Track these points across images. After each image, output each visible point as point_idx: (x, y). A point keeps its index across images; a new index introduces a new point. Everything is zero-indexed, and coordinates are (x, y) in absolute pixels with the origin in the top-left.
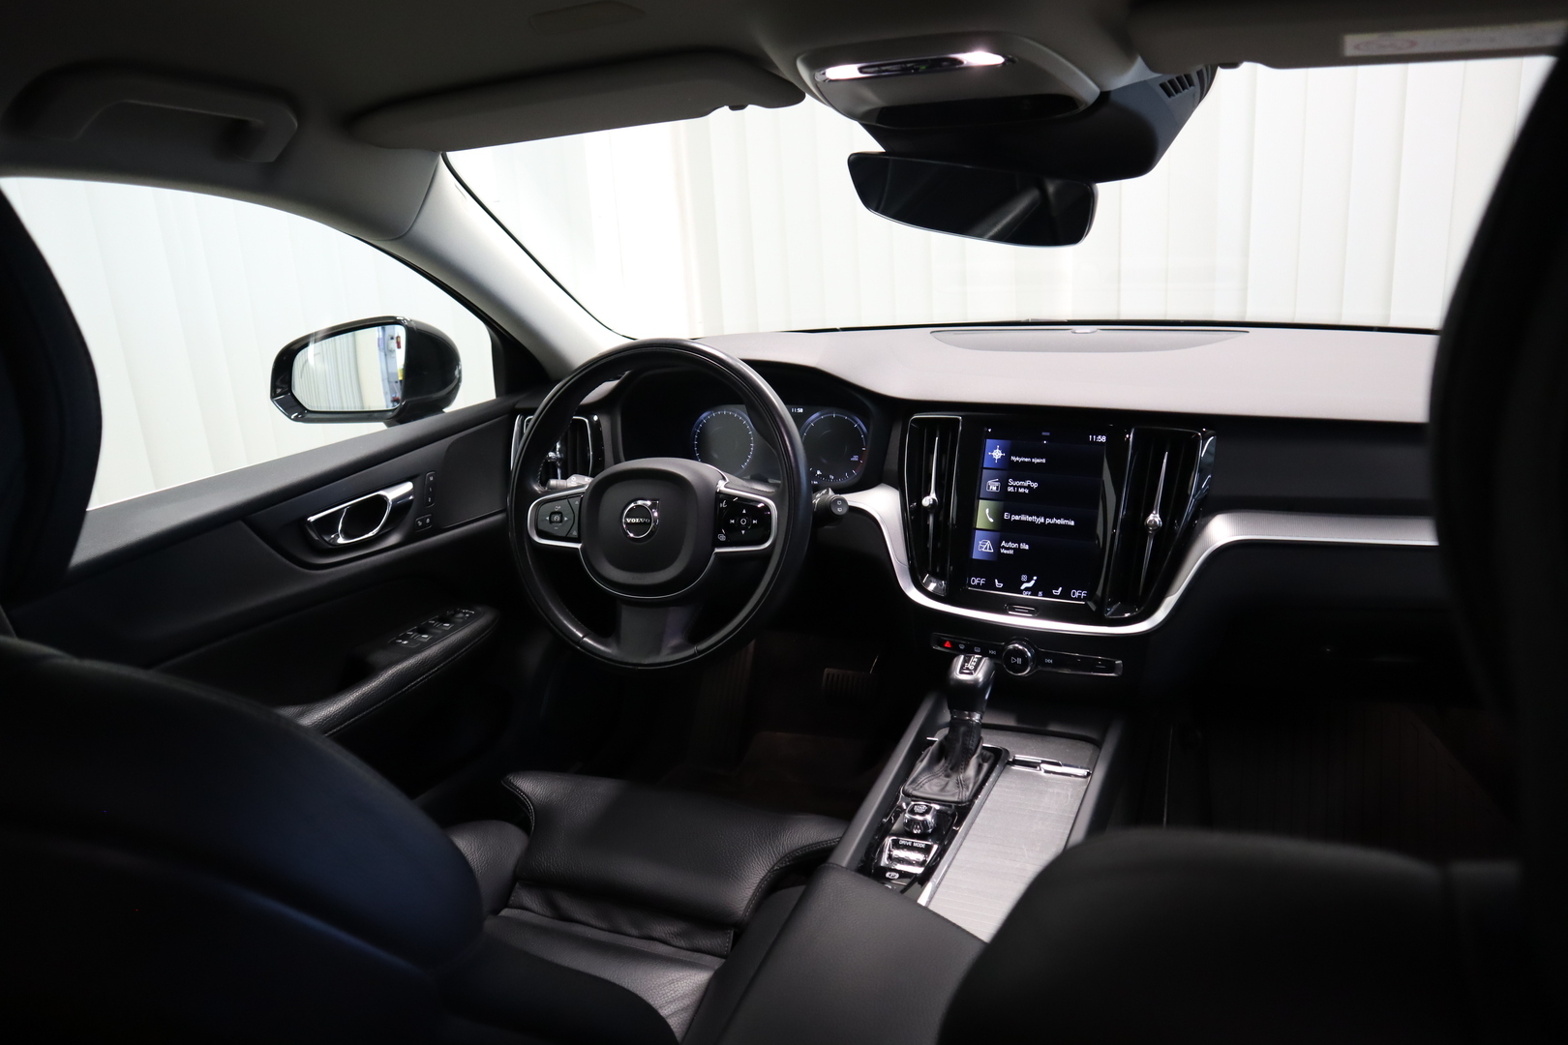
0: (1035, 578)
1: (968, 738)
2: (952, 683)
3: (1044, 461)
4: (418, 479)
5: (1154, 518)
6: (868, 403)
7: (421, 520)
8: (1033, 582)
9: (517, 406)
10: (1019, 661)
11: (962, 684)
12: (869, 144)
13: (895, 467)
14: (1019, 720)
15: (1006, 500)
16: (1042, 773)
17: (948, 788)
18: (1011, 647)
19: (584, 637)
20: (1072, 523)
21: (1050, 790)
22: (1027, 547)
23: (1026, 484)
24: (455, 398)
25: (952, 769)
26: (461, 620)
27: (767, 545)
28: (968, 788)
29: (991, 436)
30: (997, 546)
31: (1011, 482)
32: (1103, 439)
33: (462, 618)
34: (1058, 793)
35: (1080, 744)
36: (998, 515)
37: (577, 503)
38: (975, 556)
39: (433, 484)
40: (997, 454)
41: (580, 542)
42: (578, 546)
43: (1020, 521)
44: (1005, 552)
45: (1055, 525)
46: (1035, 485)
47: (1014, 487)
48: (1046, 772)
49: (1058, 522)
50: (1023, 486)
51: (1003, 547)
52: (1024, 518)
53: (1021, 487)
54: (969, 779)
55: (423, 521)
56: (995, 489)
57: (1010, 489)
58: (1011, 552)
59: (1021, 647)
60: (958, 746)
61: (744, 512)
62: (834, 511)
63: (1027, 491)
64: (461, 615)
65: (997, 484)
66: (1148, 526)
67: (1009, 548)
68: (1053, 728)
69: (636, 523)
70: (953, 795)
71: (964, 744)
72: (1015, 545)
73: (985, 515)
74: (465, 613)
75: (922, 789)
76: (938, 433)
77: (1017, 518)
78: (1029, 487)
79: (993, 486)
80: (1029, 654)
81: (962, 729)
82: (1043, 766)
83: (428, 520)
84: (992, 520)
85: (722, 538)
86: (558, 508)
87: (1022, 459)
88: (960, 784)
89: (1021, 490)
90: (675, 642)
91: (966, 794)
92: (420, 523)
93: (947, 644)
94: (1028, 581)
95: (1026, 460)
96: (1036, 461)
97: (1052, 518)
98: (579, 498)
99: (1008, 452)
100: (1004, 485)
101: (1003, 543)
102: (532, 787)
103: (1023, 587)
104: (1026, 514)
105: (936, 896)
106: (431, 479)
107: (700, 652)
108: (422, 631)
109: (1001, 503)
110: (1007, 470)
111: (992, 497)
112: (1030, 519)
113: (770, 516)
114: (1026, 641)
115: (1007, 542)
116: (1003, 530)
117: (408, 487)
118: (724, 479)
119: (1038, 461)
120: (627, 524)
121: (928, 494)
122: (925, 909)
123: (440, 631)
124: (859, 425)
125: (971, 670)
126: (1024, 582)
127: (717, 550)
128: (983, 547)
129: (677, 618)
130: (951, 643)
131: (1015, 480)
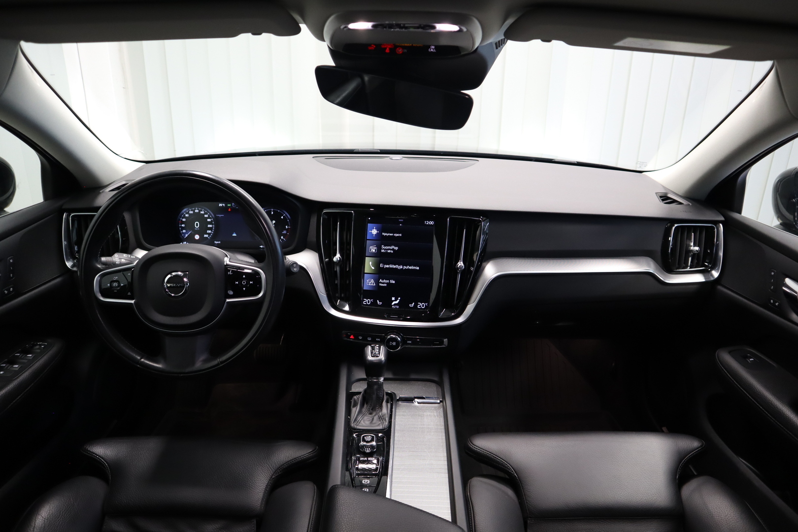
0: (399, 298)
1: (379, 392)
2: (367, 362)
3: (401, 235)
5: (461, 264)
6: (298, 204)
8: (398, 301)
9: (64, 207)
10: (394, 344)
11: (372, 362)
12: (329, 62)
13: (314, 239)
14: (394, 374)
15: (380, 257)
16: (416, 404)
17: (374, 421)
18: (389, 337)
19: (141, 359)
20: (418, 268)
21: (425, 414)
22: (394, 282)
23: (392, 248)
24: (12, 201)
25: (372, 409)
26: (39, 351)
27: (261, 295)
28: (385, 420)
29: (371, 222)
30: (377, 282)
31: (383, 247)
32: (432, 223)
33: (38, 349)
34: (430, 415)
35: (428, 384)
36: (377, 265)
37: (129, 274)
38: (365, 288)
39: (12, 264)
40: (374, 232)
41: (133, 299)
42: (133, 302)
43: (389, 268)
44: (382, 285)
45: (408, 269)
46: (396, 248)
47: (385, 249)
48: (419, 403)
49: (410, 268)
50: (390, 249)
51: (381, 282)
52: (391, 266)
53: (389, 249)
54: (385, 415)
55: (8, 290)
56: (374, 251)
57: (383, 251)
58: (385, 285)
59: (394, 336)
60: (374, 396)
61: (244, 276)
62: (292, 270)
63: (392, 252)
64: (38, 347)
65: (375, 248)
66: (458, 269)
67: (384, 283)
68: (413, 376)
69: (174, 287)
70: (379, 425)
71: (377, 395)
72: (387, 281)
73: (369, 265)
74: (40, 345)
75: (360, 424)
76: (339, 220)
77: (387, 266)
78: (393, 249)
79: (373, 249)
80: (399, 339)
81: (376, 387)
82: (416, 400)
83: (11, 289)
84: (373, 268)
85: (231, 293)
86: (116, 278)
87: (388, 234)
88: (381, 418)
89: (389, 251)
90: (202, 358)
91: (387, 423)
93: (352, 337)
94: (396, 300)
95: (391, 235)
96: (396, 235)
97: (407, 266)
98: (131, 271)
99: (381, 230)
100: (379, 248)
101: (381, 281)
102: (102, 451)
103: (393, 304)
104: (392, 264)
105: (393, 490)
106: (11, 261)
107: (222, 362)
108: (12, 363)
109: (379, 258)
110: (381, 240)
111: (373, 255)
112: (394, 267)
113: (260, 278)
114: (395, 332)
115: (383, 280)
116: (380, 273)
118: (227, 256)
119: (398, 235)
120: (168, 287)
121: (335, 255)
122: (390, 500)
123: (26, 361)
124: (286, 215)
125: (376, 354)
126: (394, 301)
127: (228, 300)
128: (369, 283)
129: (201, 342)
130: (354, 336)
131: (385, 246)
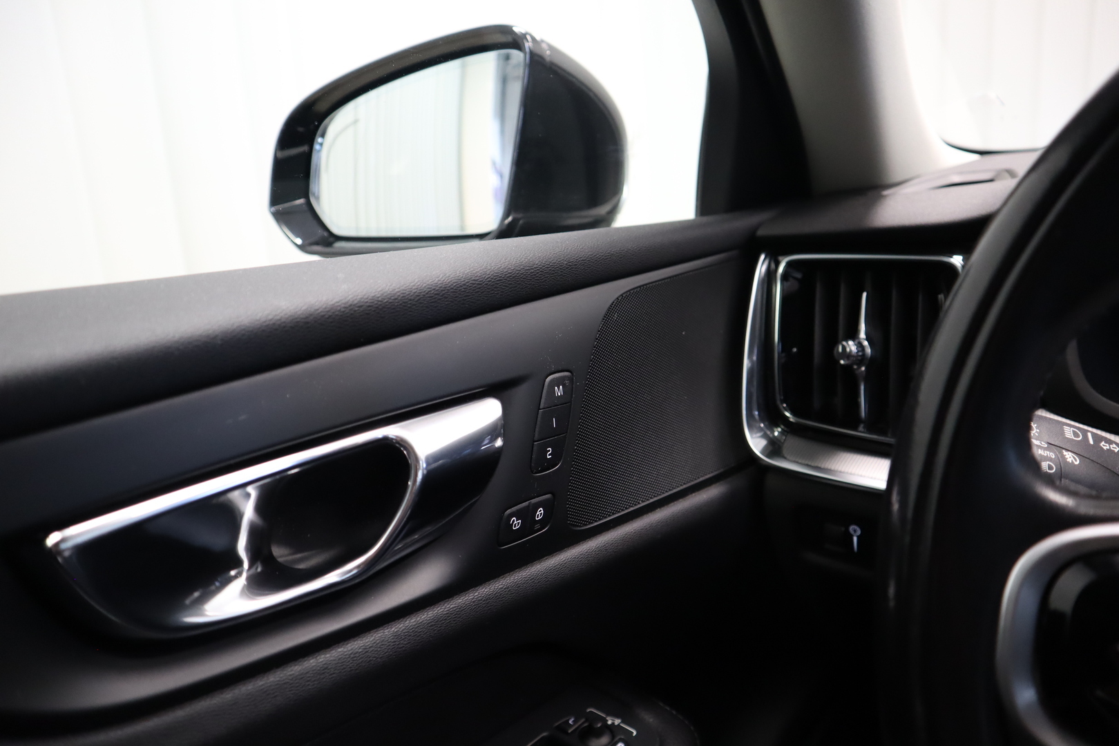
4: (521, 393)
7: (518, 515)
9: (758, 232)
39: (563, 408)
55: (527, 515)
83: (540, 511)
92: (516, 523)
106: (559, 391)
117: (487, 412)
